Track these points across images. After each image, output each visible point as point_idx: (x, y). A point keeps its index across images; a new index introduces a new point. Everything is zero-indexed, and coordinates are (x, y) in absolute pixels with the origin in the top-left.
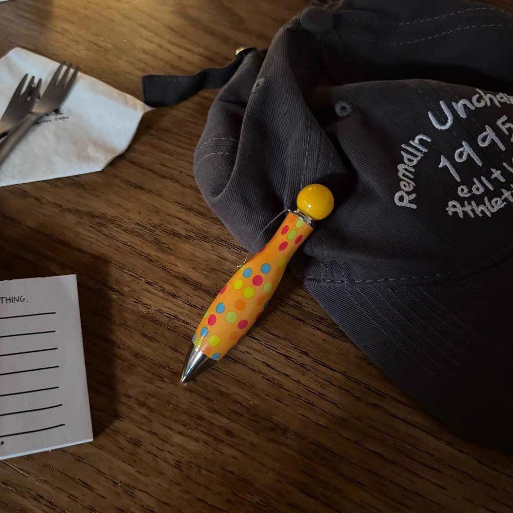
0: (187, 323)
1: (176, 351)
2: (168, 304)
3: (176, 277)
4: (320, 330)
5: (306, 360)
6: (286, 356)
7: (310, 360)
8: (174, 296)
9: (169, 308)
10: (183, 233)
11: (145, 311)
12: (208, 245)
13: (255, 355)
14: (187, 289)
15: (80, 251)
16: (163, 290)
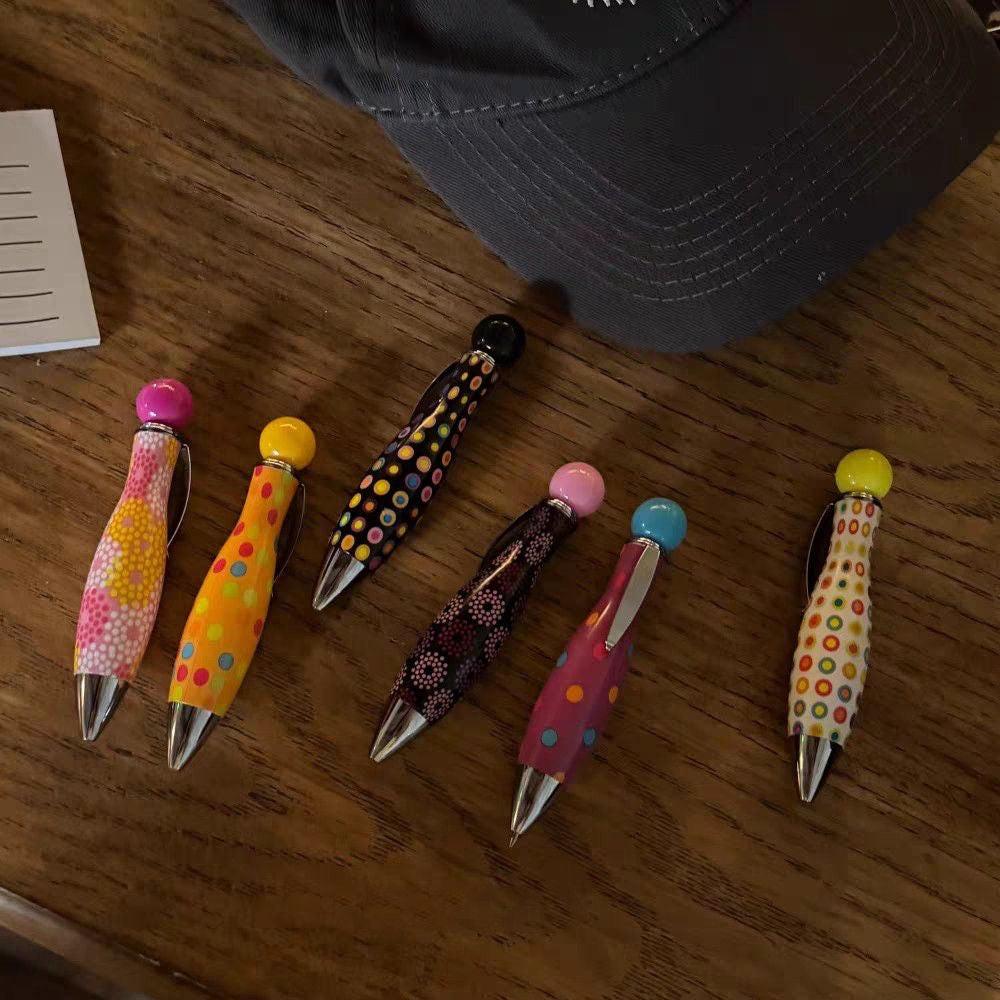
0: (230, 199)
1: (215, 238)
2: (199, 169)
3: (209, 126)
4: (435, 214)
5: (409, 256)
6: (381, 251)
7: (416, 256)
8: (208, 157)
9: (201, 176)
10: (218, 52)
11: (162, 177)
12: (261, 76)
13: (334, 248)
14: (227, 146)
15: (50, 78)
16: (189, 147)
